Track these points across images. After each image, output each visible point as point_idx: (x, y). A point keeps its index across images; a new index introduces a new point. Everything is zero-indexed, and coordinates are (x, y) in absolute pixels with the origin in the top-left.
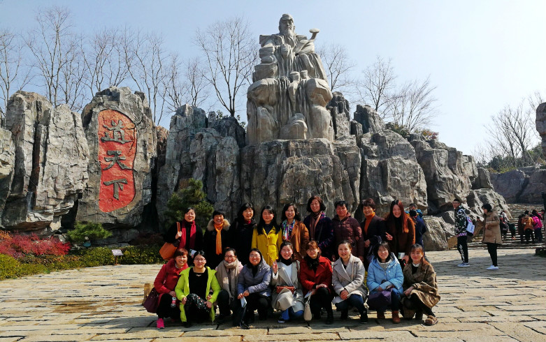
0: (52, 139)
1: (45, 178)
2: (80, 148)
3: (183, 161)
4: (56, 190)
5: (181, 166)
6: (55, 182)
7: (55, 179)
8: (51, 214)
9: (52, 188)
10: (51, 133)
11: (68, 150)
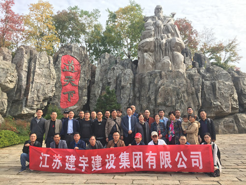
0: (37, 70)
1: (33, 90)
2: (51, 75)
3: (104, 82)
4: (38, 97)
5: (103, 84)
6: (38, 92)
7: (38, 91)
8: (35, 109)
9: (36, 96)
10: (37, 66)
11: (45, 75)
